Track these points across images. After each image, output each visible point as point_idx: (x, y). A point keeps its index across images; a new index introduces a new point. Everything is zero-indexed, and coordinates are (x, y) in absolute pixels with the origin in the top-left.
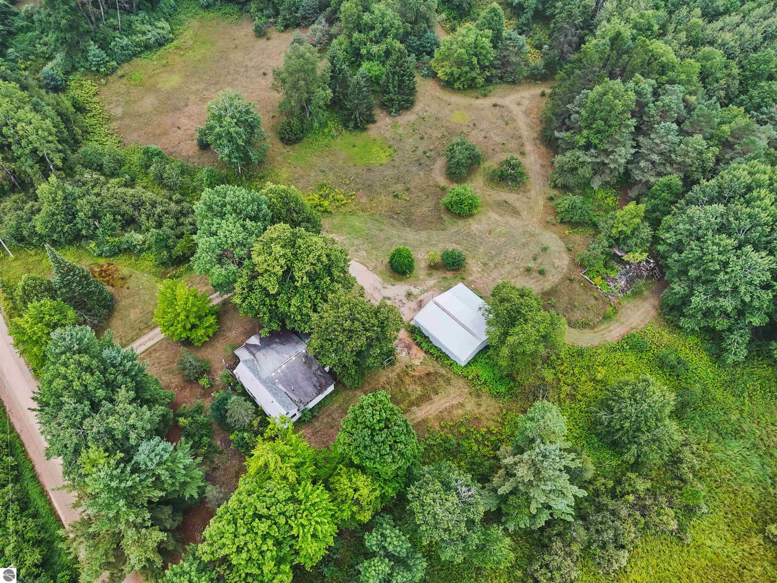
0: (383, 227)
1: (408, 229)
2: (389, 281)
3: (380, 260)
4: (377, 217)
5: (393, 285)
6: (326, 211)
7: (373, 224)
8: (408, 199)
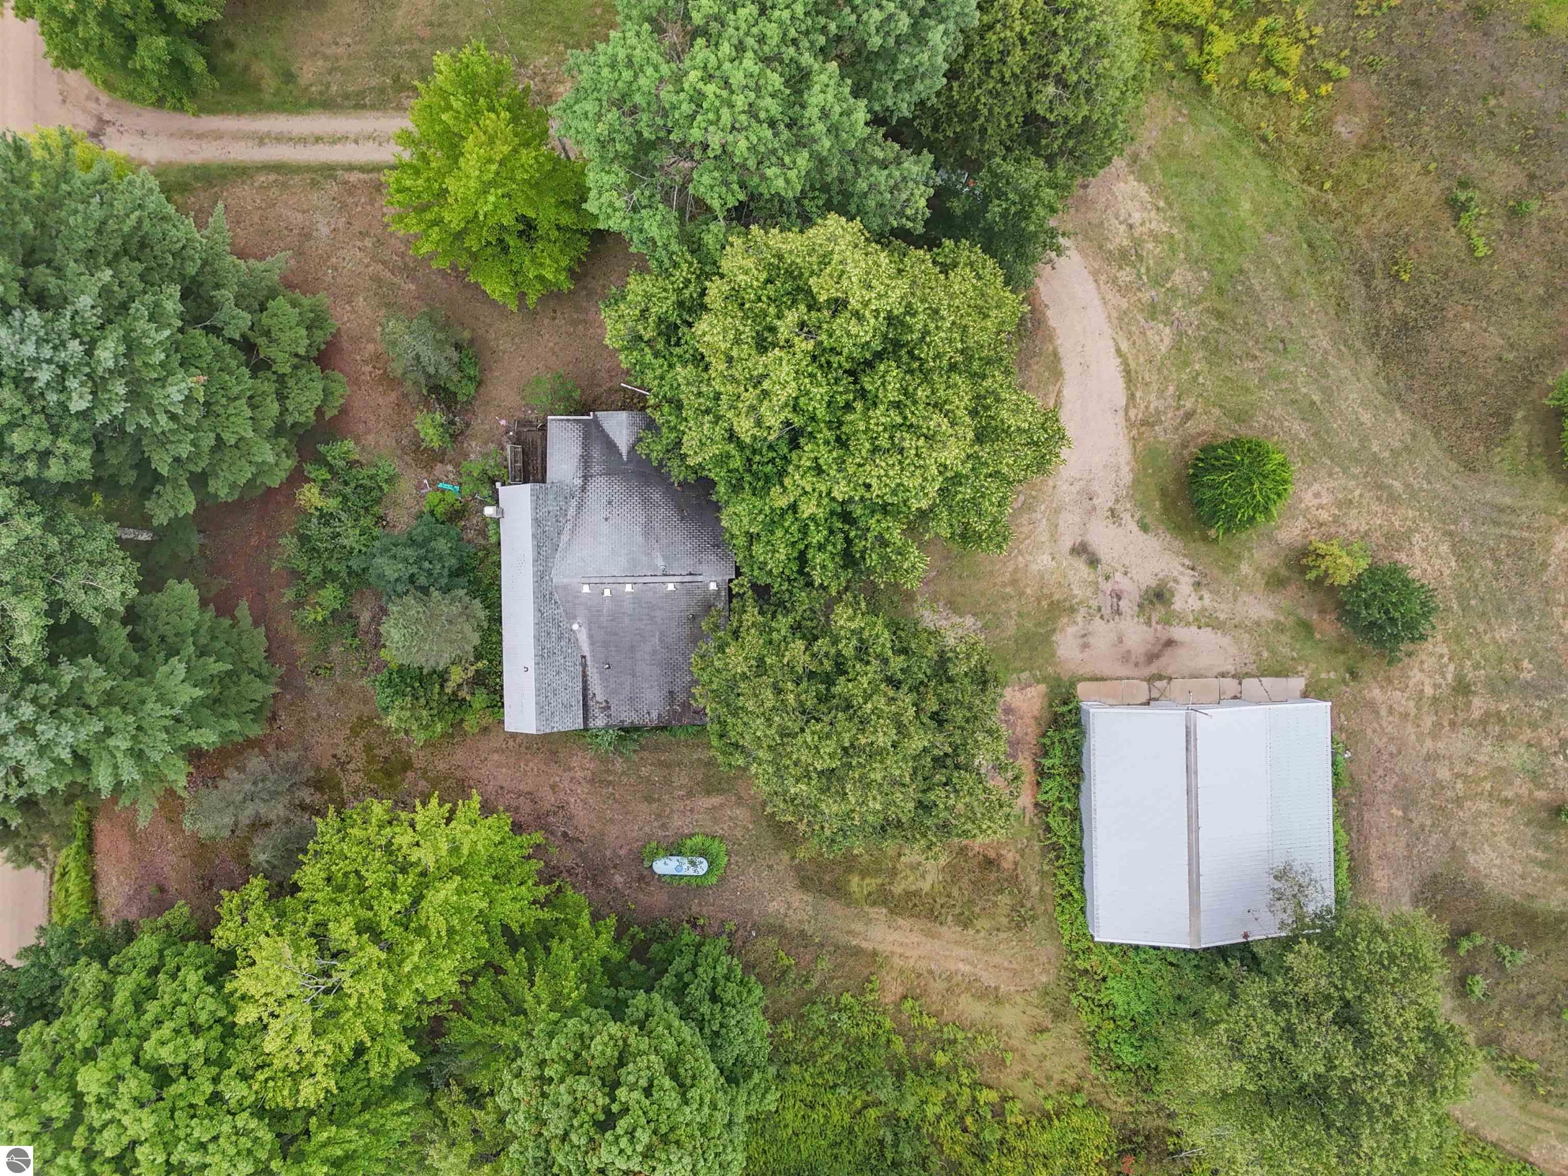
0: (1307, 286)
1: (1371, 363)
2: (1144, 505)
3: (1188, 404)
4: (1326, 232)
5: (1144, 528)
6: (1196, 74)
7: (1288, 253)
8: (1482, 251)
